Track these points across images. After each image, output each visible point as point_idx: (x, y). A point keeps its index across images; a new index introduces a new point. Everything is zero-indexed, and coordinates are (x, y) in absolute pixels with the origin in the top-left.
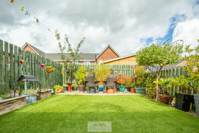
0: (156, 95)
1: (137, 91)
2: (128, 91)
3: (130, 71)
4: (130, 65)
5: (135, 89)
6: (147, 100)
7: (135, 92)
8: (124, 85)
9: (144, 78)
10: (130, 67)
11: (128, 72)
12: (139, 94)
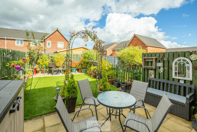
0: (92, 74)
1: (83, 72)
2: (78, 71)
3: (78, 58)
4: (78, 54)
5: (81, 70)
6: (88, 76)
7: (81, 72)
8: (75, 68)
9: (86, 64)
10: (78, 55)
11: (77, 58)
12: (84, 73)
